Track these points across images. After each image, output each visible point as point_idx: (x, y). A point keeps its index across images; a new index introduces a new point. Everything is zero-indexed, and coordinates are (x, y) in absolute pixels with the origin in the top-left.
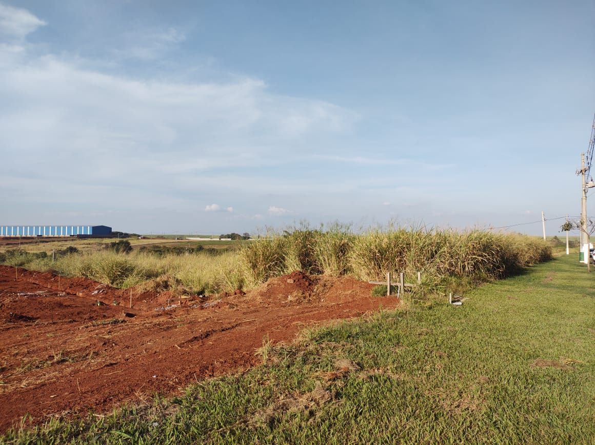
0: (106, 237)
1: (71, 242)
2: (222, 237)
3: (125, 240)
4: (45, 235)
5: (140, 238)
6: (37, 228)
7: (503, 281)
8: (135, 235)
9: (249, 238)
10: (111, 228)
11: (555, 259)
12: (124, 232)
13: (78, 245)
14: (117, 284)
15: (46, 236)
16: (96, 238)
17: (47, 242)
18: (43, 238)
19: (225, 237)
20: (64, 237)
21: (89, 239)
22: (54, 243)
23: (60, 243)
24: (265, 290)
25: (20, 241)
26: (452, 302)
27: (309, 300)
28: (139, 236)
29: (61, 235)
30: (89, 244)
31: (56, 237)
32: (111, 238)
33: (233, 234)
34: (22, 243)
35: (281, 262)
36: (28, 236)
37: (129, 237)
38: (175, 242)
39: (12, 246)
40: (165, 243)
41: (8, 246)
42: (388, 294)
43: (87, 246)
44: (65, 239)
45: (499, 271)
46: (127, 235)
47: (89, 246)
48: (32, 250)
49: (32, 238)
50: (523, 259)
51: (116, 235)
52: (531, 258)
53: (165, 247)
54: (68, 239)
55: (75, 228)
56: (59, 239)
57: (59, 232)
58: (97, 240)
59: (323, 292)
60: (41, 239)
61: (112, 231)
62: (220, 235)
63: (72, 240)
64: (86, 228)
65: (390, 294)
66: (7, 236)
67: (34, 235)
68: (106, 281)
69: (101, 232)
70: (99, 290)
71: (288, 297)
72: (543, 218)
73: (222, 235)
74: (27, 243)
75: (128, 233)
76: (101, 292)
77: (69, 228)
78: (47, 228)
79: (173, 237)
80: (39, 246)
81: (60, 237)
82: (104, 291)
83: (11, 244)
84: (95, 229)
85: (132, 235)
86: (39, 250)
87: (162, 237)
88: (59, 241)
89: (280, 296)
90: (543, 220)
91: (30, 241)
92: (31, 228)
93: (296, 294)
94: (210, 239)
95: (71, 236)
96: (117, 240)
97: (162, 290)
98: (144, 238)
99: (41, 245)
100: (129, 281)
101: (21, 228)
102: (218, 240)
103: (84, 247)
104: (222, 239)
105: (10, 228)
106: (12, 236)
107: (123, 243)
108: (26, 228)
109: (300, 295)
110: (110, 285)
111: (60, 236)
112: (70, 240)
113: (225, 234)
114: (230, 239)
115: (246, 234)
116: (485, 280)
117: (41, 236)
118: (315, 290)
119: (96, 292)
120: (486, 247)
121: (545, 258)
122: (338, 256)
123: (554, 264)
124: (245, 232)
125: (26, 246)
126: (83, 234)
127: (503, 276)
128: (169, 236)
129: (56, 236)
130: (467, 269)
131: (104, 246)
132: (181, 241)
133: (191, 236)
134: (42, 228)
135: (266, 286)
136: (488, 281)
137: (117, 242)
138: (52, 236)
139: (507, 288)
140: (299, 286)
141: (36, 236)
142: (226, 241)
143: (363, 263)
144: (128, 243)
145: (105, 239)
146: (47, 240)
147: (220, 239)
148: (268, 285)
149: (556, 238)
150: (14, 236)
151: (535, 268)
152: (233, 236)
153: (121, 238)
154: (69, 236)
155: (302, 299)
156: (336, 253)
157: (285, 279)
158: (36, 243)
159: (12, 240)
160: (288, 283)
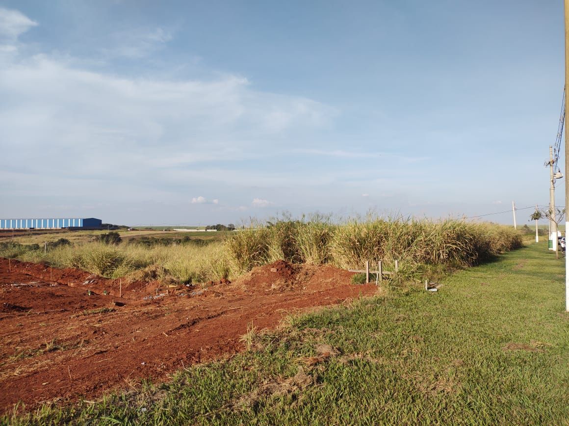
0: (96, 229)
1: (62, 234)
2: (208, 228)
3: (114, 231)
4: (37, 228)
5: (129, 230)
6: (29, 220)
7: (476, 268)
8: (124, 227)
9: (234, 229)
10: (101, 221)
11: (525, 247)
12: (113, 224)
13: (70, 236)
14: (107, 274)
15: (39, 228)
16: (87, 230)
17: (39, 234)
18: (35, 230)
19: (211, 228)
20: (56, 230)
21: (80, 231)
22: (46, 235)
23: (52, 235)
24: (249, 279)
25: (13, 234)
26: (428, 288)
27: (292, 288)
28: (128, 228)
29: (53, 228)
30: (80, 236)
31: (48, 230)
32: (101, 230)
33: (218, 225)
34: (15, 236)
35: (264, 252)
36: (21, 228)
37: (118, 229)
38: (163, 234)
39: (5, 238)
40: (153, 234)
41: (1, 239)
42: (367, 281)
43: (78, 237)
44: (57, 231)
45: (473, 259)
46: (116, 227)
47: (80, 238)
48: (24, 242)
49: (25, 231)
50: (495, 247)
51: (106, 227)
52: (502, 245)
53: (153, 238)
55: (66, 221)
56: (50, 231)
57: (51, 224)
58: (88, 232)
59: (305, 280)
61: (103, 223)
62: (206, 226)
63: (64, 232)
64: (77, 220)
65: (369, 281)
67: (27, 228)
68: (97, 272)
69: (91, 224)
70: (90, 280)
71: (271, 285)
72: (513, 207)
73: (208, 226)
74: (20, 236)
75: (117, 225)
76: (92, 282)
77: (61, 220)
78: (40, 220)
79: (161, 229)
80: (32, 239)
81: (52, 230)
82: (94, 281)
83: (5, 237)
84: (86, 221)
85: (121, 227)
86: (31, 242)
87: (150, 229)
88: (51, 233)
89: (264, 284)
90: (514, 210)
91: (24, 233)
92: (24, 221)
93: (279, 282)
94: (196, 231)
95: (62, 228)
96: (107, 232)
97: (150, 279)
98: (133, 230)
99: (34, 237)
100: (119, 271)
101: (14, 221)
102: (204, 231)
104: (208, 230)
105: (3, 221)
106: (6, 229)
107: (113, 234)
108: (19, 220)
109: (283, 283)
110: (101, 275)
111: (52, 228)
112: (62, 232)
113: (211, 225)
114: (215, 230)
115: (230, 225)
116: (459, 267)
117: (33, 228)
118: (297, 279)
119: (87, 282)
120: (460, 236)
121: (516, 245)
122: (319, 245)
123: (524, 251)
125: (19, 238)
126: (74, 226)
127: (475, 264)
129: (48, 228)
130: (442, 257)
131: (94, 238)
132: (168, 232)
133: (180, 228)
134: (34, 221)
135: (250, 275)
136: (462, 268)
137: (107, 234)
138: (44, 228)
139: (480, 274)
140: (282, 274)
141: (28, 229)
142: (212, 232)
143: (343, 252)
144: (117, 235)
145: (95, 231)
146: (39, 232)
147: (206, 230)
148: (252, 274)
149: (526, 226)
150: (8, 229)
151: (506, 256)
152: (218, 227)
153: (111, 230)
154: (60, 228)
155: (285, 287)
156: (317, 243)
157: (269, 268)
158: (29, 235)
159: (5, 233)
160: (271, 272)
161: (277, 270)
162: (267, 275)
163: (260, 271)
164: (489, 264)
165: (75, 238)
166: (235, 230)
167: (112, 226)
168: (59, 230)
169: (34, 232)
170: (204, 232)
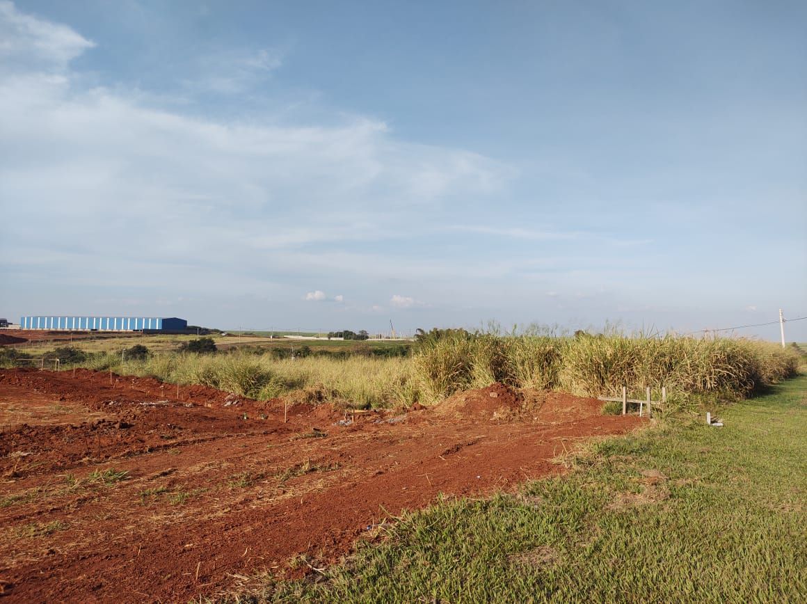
0: (180, 333)
1: (136, 339)
2: (330, 335)
3: (207, 337)
4: (101, 329)
5: (223, 334)
6: (91, 319)
7: (751, 401)
8: (217, 331)
9: (367, 337)
10: (186, 322)
11: (802, 375)
12: (202, 327)
13: (146, 342)
14: (252, 395)
15: (103, 330)
16: (167, 334)
17: (105, 338)
18: (99, 333)
19: (336, 336)
20: (126, 333)
21: (159, 335)
22: (115, 339)
23: (122, 340)
24: (462, 405)
25: (71, 336)
26: (712, 422)
27: (520, 418)
28: (222, 332)
29: (122, 330)
30: (160, 342)
31: (109, 333)
32: (187, 334)
33: (346, 332)
34: (73, 339)
35: (467, 371)
36: (80, 330)
37: (210, 333)
38: (270, 342)
39: (61, 343)
40: (258, 342)
41: (56, 343)
42: (624, 412)
43: (156, 344)
44: (127, 335)
45: (746, 389)
46: (206, 331)
47: (159, 344)
48: (86, 348)
49: (86, 333)
50: (765, 375)
51: (194, 330)
52: (774, 372)
53: (259, 347)
54: (132, 335)
55: (140, 321)
56: (119, 335)
57: (119, 325)
58: (169, 338)
59: (534, 409)
60: (96, 335)
61: (188, 325)
62: (328, 333)
63: (138, 336)
64: (154, 320)
65: (626, 412)
66: (52, 329)
67: (87, 329)
69: (173, 326)
70: (232, 401)
71: (493, 413)
72: (781, 319)
73: (331, 333)
74: (80, 340)
75: (208, 328)
76: (235, 403)
77: (133, 320)
78: (104, 319)
79: (267, 335)
80: (96, 344)
81: (121, 333)
83: (59, 340)
84: (166, 322)
85: (213, 330)
86: (96, 349)
87: (251, 334)
88: (120, 337)
89: (483, 412)
90: (781, 321)
91: (84, 336)
92: (84, 319)
93: (503, 411)
94: (316, 339)
95: (134, 330)
96: (197, 338)
97: (316, 402)
98: (229, 335)
99: (98, 342)
100: (266, 391)
101: (70, 319)
102: (327, 339)
103: (153, 346)
104: (332, 339)
105: (56, 319)
106: (59, 329)
107: (204, 343)
108: (77, 319)
109: (508, 411)
110: (243, 395)
111: (120, 331)
112: (134, 336)
113: (335, 332)
114: (342, 339)
115: (362, 332)
116: (731, 400)
117: (96, 330)
118: (524, 406)
119: (229, 403)
121: (791, 374)
122: (543, 365)
123: (803, 381)
124: (361, 330)
125: (79, 343)
126: (150, 328)
127: (750, 395)
128: (259, 333)
129: (115, 330)
130: (709, 386)
131: (180, 345)
132: (277, 340)
133: (291, 334)
134: (98, 319)
135: (464, 400)
136: (735, 401)
137: (198, 340)
138: (110, 330)
139: (762, 409)
140: (505, 400)
141: (89, 330)
142: (338, 341)
143: (581, 375)
144: (211, 341)
145: (179, 335)
146: (105, 335)
147: (329, 338)
148: (466, 399)
149: (794, 345)
150: (62, 330)
151: (782, 386)
152: (347, 335)
153: (201, 334)
154: (132, 331)
155: (512, 417)
156: (539, 362)
157: (486, 392)
158: (91, 339)
159: (60, 335)
160: (491, 398)
161: (499, 395)
162: (485, 400)
163: (475, 395)
164: (767, 396)
165: (153, 344)
166: (369, 340)
167: (200, 329)
168: (131, 333)
169: (99, 335)
170: (326, 341)
